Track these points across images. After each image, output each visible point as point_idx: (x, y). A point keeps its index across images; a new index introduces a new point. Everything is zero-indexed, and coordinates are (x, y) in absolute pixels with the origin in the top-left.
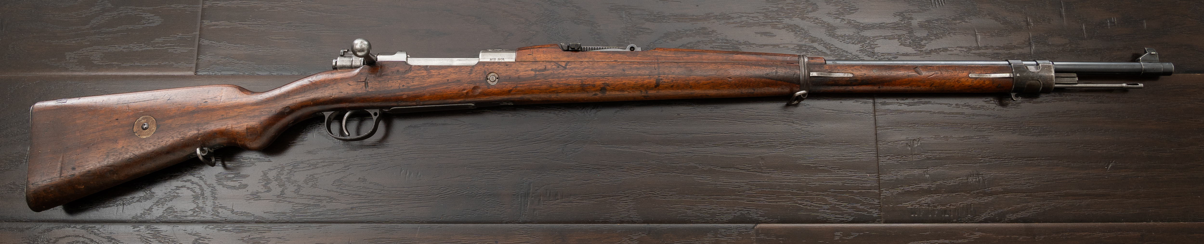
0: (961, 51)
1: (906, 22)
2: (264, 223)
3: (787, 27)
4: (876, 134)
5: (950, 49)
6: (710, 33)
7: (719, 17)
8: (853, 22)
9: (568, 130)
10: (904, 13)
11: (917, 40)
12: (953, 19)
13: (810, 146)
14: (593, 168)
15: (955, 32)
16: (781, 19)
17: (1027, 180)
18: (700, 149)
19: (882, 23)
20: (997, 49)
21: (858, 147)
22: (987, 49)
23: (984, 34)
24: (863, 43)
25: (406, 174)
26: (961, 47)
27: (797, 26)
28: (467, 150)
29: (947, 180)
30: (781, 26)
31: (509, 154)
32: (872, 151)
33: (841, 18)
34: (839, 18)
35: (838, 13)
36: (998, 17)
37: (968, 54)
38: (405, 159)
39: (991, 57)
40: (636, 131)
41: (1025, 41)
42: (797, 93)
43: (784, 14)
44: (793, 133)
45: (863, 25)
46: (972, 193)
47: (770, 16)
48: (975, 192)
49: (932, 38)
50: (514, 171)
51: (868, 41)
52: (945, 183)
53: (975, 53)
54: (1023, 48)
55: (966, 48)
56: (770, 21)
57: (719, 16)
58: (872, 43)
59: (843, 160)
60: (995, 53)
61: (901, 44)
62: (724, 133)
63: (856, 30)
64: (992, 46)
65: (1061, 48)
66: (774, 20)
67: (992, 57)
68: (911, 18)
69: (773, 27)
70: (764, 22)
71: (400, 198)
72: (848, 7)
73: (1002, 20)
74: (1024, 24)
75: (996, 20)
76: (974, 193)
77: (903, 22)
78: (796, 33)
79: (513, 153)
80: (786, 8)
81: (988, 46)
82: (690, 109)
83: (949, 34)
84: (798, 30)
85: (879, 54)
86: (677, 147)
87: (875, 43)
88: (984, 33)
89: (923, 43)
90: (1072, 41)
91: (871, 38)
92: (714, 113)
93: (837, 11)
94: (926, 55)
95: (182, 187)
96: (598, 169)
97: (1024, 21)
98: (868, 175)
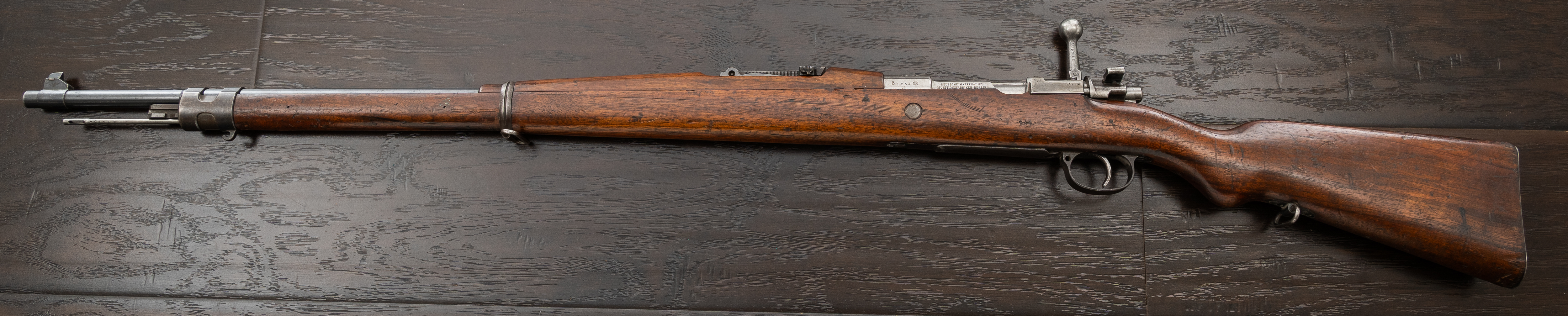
0: (1257, 95)
1: (1185, 55)
2: (338, 301)
3: (1028, 58)
4: (1142, 202)
5: (1242, 91)
6: (928, 63)
7: (941, 43)
8: (1115, 53)
9: (738, 188)
10: (1183, 43)
11: (1200, 78)
12: (1248, 52)
13: (1055, 216)
14: (770, 238)
15: (1250, 68)
16: (1021, 46)
17: (1339, 266)
18: (911, 216)
19: (1154, 56)
20: (1304, 93)
21: (1118, 218)
22: (1291, 92)
23: (1287, 73)
25: (525, 241)
26: (1257, 89)
27: (1042, 57)
28: (605, 212)
29: (1234, 264)
30: (1021, 56)
31: (660, 217)
32: (1136, 224)
33: (1101, 47)
34: (1097, 47)
35: (1097, 40)
36: (1306, 51)
38: (524, 221)
40: (828, 190)
41: (1341, 83)
43: (1025, 40)
45: (1128, 58)
46: (1266, 281)
47: (1008, 43)
48: (1271, 280)
49: (1219, 76)
50: (667, 240)
51: (1135, 79)
52: (1232, 267)
53: (1274, 98)
54: (1337, 92)
55: (1263, 90)
56: (1006, 49)
57: (941, 41)
58: (1140, 81)
59: (1098, 235)
60: (1301, 98)
61: (1178, 84)
62: (943, 197)
64: (1297, 89)
65: (1388, 93)
66: (1012, 49)
68: (1193, 50)
69: (1011, 57)
70: (999, 51)
71: (516, 273)
72: (1110, 33)
73: (1312, 55)
74: (1340, 60)
75: (1304, 54)
77: (1181, 55)
78: (1041, 66)
79: (666, 216)
80: (1028, 32)
81: (1293, 88)
82: (900, 163)
83: (1242, 71)
84: (1043, 62)
85: (1149, 96)
86: (881, 213)
87: (1145, 81)
88: (1287, 71)
89: (1206, 83)
90: (1402, 84)
91: (1139, 74)
92: (930, 169)
93: (1095, 39)
95: (231, 251)
96: (777, 239)
97: (1340, 56)
98: (1131, 255)
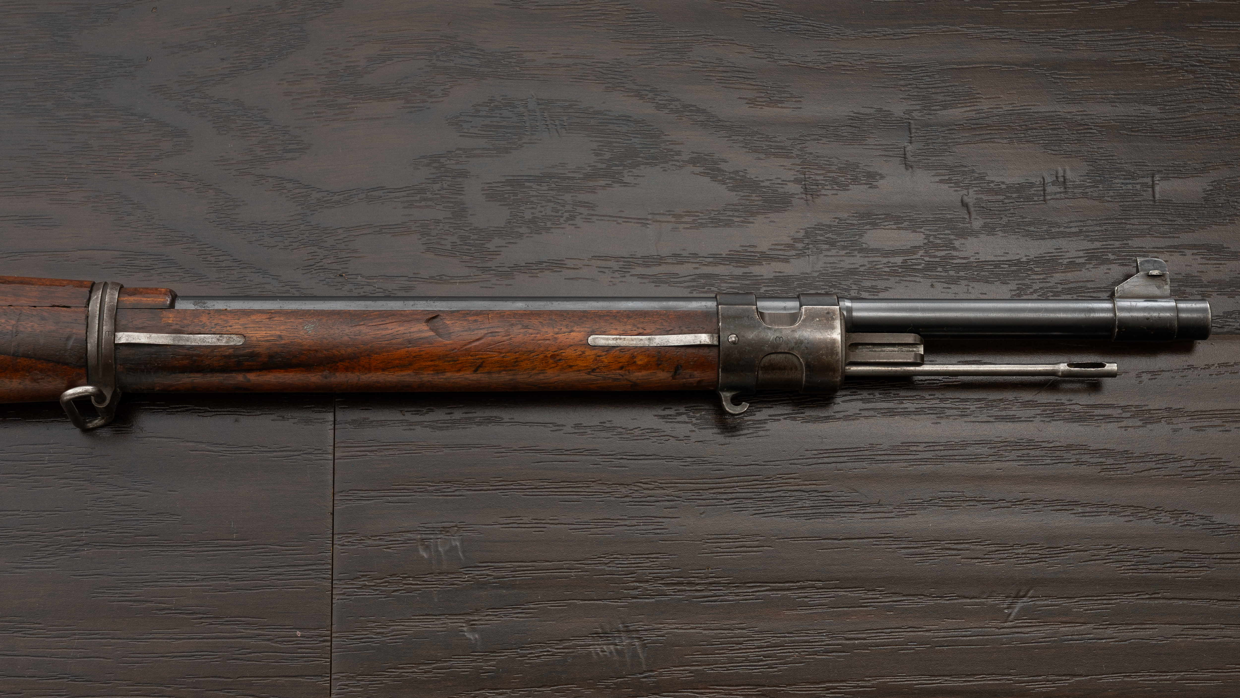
24: (315, 249)
37: (621, 279)
39: (688, 287)
42: (71, 392)
44: (89, 512)
63: (299, 208)
67: (693, 286)
76: (608, 687)
94: (498, 282)
